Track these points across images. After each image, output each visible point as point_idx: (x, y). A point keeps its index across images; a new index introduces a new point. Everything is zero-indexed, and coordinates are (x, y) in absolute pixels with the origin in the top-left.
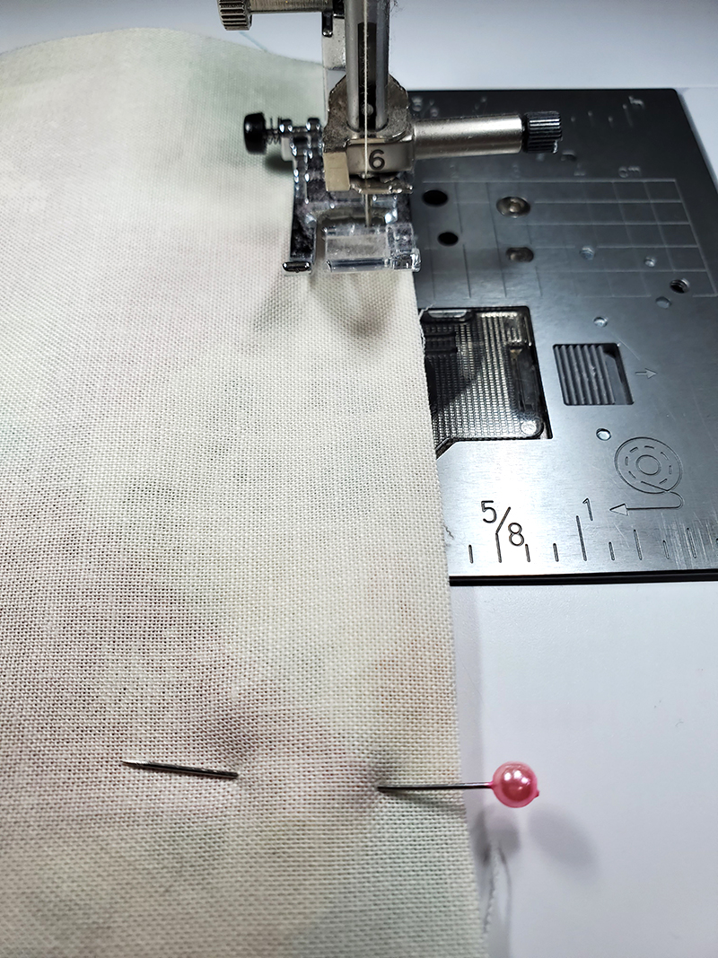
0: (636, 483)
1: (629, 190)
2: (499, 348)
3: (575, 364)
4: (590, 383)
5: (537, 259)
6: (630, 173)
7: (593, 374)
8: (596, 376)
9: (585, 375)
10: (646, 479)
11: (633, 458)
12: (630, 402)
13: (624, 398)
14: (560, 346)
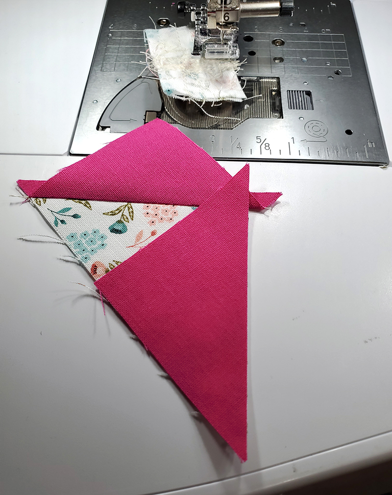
0: (311, 134)
1: (324, 38)
2: (268, 91)
3: (294, 97)
4: (299, 103)
5: (285, 61)
6: (326, 32)
7: (300, 100)
8: (302, 101)
9: (297, 100)
10: (315, 133)
11: (311, 126)
12: (313, 109)
13: (311, 108)
14: (289, 91)
